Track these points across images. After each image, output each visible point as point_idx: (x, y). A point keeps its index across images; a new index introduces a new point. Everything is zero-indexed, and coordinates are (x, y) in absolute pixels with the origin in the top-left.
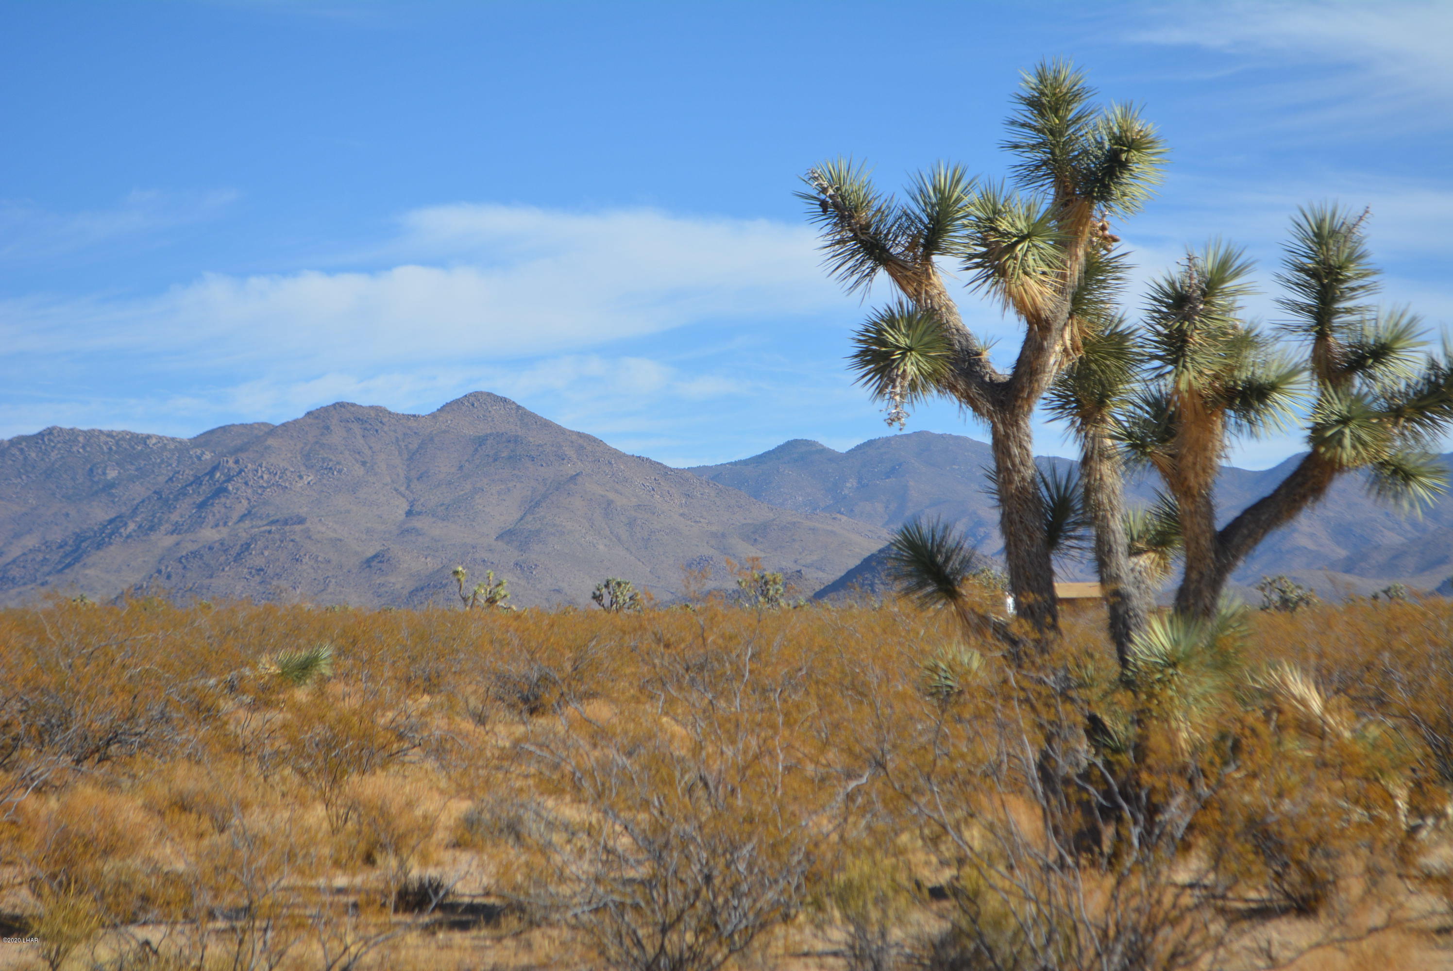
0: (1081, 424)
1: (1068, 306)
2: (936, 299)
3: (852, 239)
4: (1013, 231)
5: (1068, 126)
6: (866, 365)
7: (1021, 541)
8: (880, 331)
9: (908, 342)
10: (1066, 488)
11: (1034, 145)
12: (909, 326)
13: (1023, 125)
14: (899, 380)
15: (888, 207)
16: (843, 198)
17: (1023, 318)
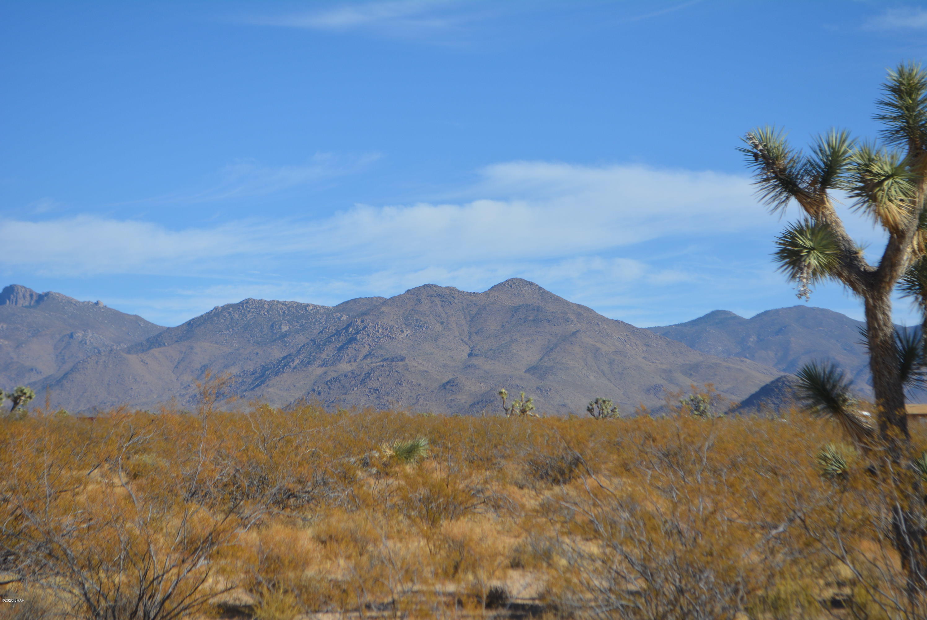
0: (923, 299)
1: (916, 222)
2: (829, 217)
3: (773, 178)
4: (882, 172)
5: (918, 105)
6: (783, 259)
7: (883, 375)
8: (793, 237)
9: (812, 244)
10: (913, 341)
11: (895, 117)
12: (813, 234)
13: (888, 104)
14: (806, 269)
15: (798, 157)
16: (768, 151)
17: (887, 229)
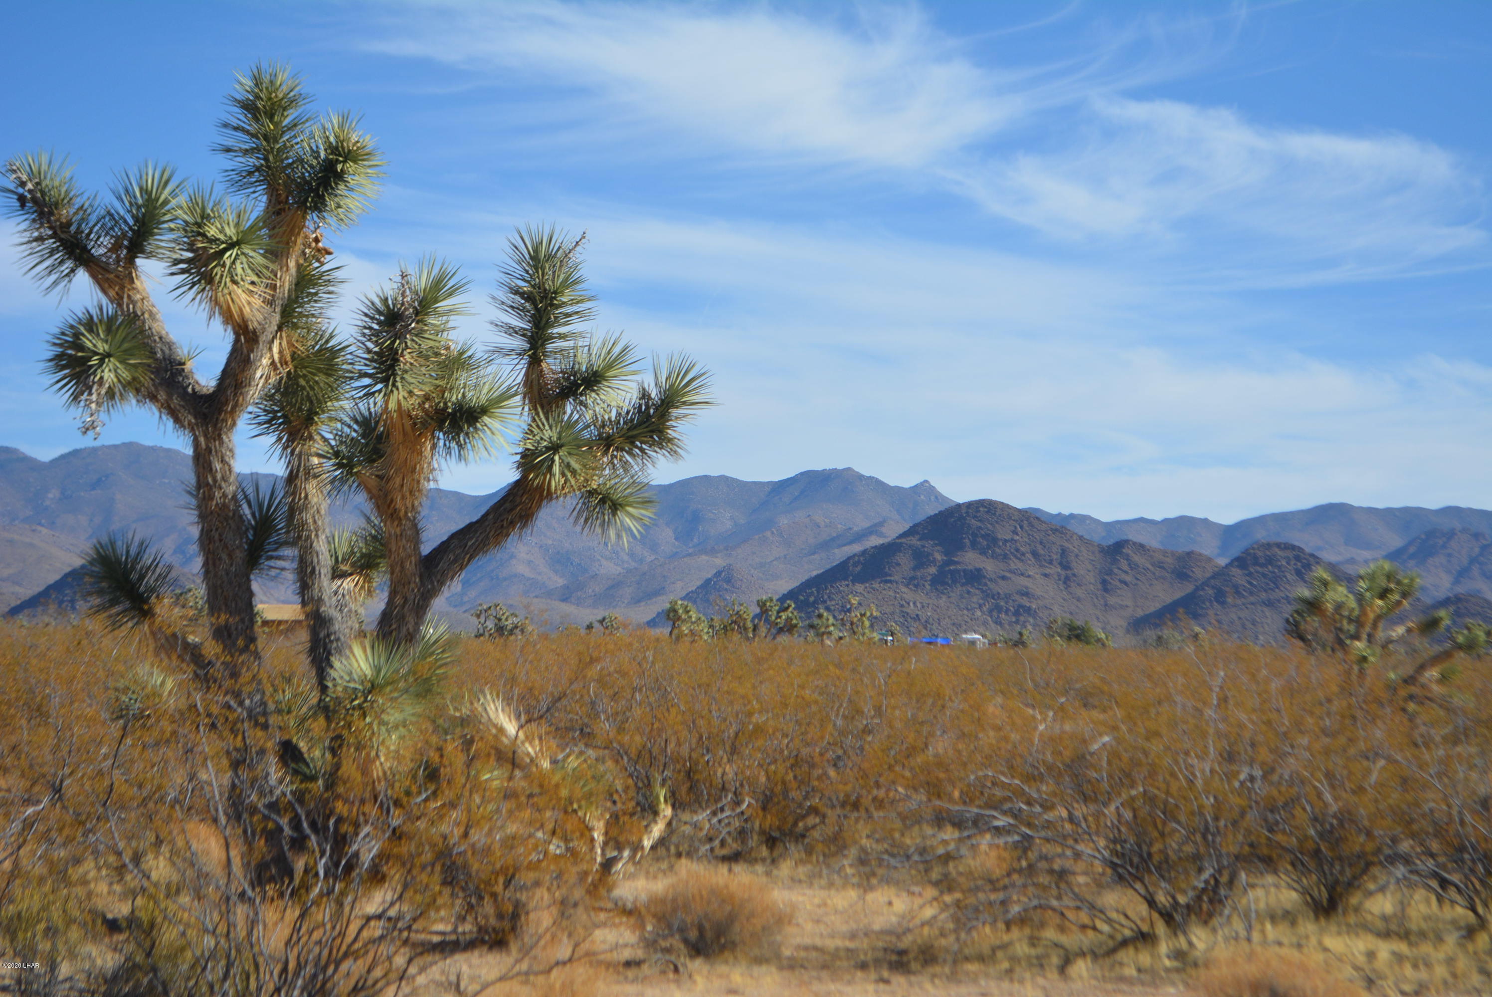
0: (288, 440)
1: (276, 318)
2: (139, 304)
3: (51, 237)
4: (222, 237)
5: (283, 132)
6: (61, 370)
7: (220, 559)
8: (77, 335)
9: (106, 347)
10: (269, 506)
11: (247, 150)
12: (108, 331)
13: (236, 129)
14: (95, 387)
15: (91, 205)
16: (43, 193)
17: (230, 328)
